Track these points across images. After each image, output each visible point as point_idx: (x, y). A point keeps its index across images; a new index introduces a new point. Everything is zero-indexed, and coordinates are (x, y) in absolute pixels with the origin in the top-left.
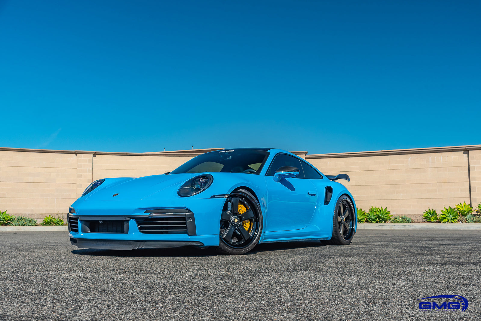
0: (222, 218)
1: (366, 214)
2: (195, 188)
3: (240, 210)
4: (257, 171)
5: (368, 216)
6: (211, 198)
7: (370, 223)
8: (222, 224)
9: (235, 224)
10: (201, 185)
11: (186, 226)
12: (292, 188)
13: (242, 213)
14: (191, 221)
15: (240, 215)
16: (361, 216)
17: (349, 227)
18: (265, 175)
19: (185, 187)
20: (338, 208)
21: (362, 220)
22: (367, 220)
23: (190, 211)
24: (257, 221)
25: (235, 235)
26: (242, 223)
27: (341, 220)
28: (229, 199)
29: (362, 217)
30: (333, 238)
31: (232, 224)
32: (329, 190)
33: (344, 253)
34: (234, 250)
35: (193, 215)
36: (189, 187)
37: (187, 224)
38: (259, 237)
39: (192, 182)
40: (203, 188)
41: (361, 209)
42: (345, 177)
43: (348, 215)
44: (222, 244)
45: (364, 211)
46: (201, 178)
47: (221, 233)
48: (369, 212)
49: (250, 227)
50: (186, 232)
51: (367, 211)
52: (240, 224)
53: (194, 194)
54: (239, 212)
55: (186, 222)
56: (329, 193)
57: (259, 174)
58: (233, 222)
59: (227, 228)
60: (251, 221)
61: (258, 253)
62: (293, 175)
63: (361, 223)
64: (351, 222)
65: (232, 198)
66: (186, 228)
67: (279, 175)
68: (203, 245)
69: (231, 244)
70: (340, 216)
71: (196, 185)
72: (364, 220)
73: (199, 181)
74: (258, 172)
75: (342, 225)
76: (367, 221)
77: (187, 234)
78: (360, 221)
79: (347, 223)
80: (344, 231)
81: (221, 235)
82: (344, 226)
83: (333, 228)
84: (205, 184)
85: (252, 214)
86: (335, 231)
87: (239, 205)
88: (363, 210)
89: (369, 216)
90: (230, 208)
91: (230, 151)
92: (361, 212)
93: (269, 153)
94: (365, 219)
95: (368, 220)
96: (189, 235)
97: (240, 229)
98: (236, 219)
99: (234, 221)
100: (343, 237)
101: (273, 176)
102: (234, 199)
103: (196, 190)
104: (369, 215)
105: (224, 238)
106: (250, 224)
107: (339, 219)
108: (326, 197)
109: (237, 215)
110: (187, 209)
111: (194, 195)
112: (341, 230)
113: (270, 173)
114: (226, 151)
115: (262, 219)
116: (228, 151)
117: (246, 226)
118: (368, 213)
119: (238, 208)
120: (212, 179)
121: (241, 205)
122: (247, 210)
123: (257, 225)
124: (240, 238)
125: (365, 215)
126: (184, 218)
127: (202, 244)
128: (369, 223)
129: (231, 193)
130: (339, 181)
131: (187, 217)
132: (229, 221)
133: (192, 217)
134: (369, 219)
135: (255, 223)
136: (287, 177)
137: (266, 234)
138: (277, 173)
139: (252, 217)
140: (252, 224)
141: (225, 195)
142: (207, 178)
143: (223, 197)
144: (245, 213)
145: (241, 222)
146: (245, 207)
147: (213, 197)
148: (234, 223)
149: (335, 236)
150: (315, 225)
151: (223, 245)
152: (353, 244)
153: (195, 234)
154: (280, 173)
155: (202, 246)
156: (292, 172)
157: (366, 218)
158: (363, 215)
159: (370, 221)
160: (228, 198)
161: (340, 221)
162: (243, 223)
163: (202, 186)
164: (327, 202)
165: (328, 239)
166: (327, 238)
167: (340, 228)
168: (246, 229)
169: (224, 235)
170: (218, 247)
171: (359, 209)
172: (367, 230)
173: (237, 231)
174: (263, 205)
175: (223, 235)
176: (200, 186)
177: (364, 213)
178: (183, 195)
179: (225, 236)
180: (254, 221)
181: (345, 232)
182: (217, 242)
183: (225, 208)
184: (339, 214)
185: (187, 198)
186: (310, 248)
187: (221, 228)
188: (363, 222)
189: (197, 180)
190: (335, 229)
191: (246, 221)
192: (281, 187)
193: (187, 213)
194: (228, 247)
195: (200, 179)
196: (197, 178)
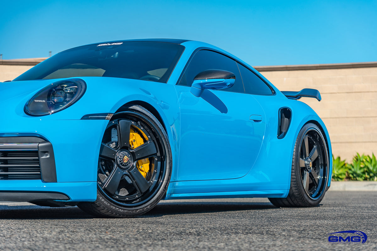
0: (102, 154)
1: (347, 166)
2: (54, 101)
3: (132, 142)
4: (161, 79)
5: (350, 169)
6: (82, 119)
7: (354, 180)
8: (102, 165)
9: (123, 165)
10: (65, 97)
11: (39, 167)
12: (223, 108)
13: (136, 146)
14: (48, 157)
15: (132, 149)
16: (339, 169)
17: (318, 177)
18: (176, 85)
19: (38, 101)
20: (300, 145)
21: (340, 177)
22: (348, 175)
23: (46, 141)
24: (162, 159)
25: (123, 184)
26: (136, 165)
27: (306, 165)
28: (113, 122)
29: (341, 171)
30: (290, 195)
31: (118, 165)
32: (286, 113)
33: (309, 216)
34: (121, 209)
35: (51, 146)
36: (44, 101)
37: (42, 162)
38: (166, 188)
39: (50, 92)
40: (69, 101)
41: (339, 158)
42: (313, 94)
43: (318, 157)
44: (101, 198)
45: (344, 161)
46: (65, 86)
47: (99, 180)
48: (352, 163)
49: (150, 171)
50: (39, 177)
51: (349, 161)
52: (133, 166)
53: (52, 111)
54: (130, 145)
55: (38, 160)
56: (286, 119)
57: (166, 82)
58: (121, 161)
59: (110, 172)
60: (151, 161)
61: (164, 216)
62: (224, 84)
63: (338, 180)
64: (322, 168)
65: (118, 120)
66: (38, 169)
67: (201, 85)
68: (69, 199)
69: (117, 200)
70: (303, 158)
71: (56, 97)
72: (344, 177)
73: (62, 90)
74: (164, 79)
75: (307, 175)
76: (348, 178)
77: (40, 180)
78: (337, 178)
79: (315, 170)
80: (309, 184)
81: (100, 183)
82: (310, 176)
83: (292, 178)
84: (72, 95)
85: (153, 149)
86: (295, 183)
87: (131, 134)
88: (342, 159)
89: (353, 170)
90: (115, 138)
91: (116, 44)
92: (339, 163)
93: (183, 48)
94: (345, 174)
95: (351, 176)
96: (43, 181)
97: (133, 174)
98: (125, 156)
99: (123, 160)
100: (308, 194)
101: (190, 86)
102: (122, 122)
103: (56, 106)
104: (353, 167)
105: (105, 189)
106: (150, 166)
107: (303, 163)
108: (280, 127)
109: (128, 150)
110: (41, 137)
111: (52, 113)
112: (306, 182)
113: (184, 81)
114: (109, 44)
115: (171, 158)
116: (113, 44)
117: (143, 169)
118: (351, 165)
119: (129, 139)
120: (84, 87)
121: (134, 134)
122: (145, 141)
123: (162, 168)
124: (132, 189)
125: (346, 168)
126: (35, 153)
127: (66, 198)
128: (352, 180)
129: (116, 112)
130: (303, 100)
131: (40, 150)
132: (114, 160)
133: (49, 150)
134: (352, 174)
135: (159, 163)
136: (213, 88)
137: (177, 184)
138: (196, 82)
139: (154, 154)
140: (153, 165)
141: (106, 114)
142: (75, 85)
143: (104, 119)
144: (142, 146)
145: (134, 162)
146: (142, 136)
147: (86, 117)
148: (121, 164)
149: (294, 191)
150: (261, 172)
151: (103, 200)
152: (325, 206)
153: (54, 179)
154: (202, 81)
155: (67, 200)
156: (224, 80)
157: (348, 172)
158: (342, 167)
159: (354, 177)
160: (112, 119)
161: (304, 166)
162: (138, 164)
163: (67, 99)
164: (281, 134)
165: (283, 196)
166: (282, 194)
167: (303, 178)
168: (143, 174)
169: (105, 183)
170: (94, 203)
171: (336, 157)
172: (348, 192)
173: (127, 178)
174: (172, 133)
175: (103, 184)
176: (62, 98)
177: (345, 165)
178: (32, 114)
179: (106, 186)
180: (158, 161)
181: (312, 185)
182: (92, 195)
183: (107, 138)
184: (302, 154)
185: (40, 119)
186: (252, 211)
187: (100, 172)
188: (341, 179)
189: (58, 88)
190: (295, 180)
191: (143, 160)
192: (203, 105)
193: (40, 143)
194: (112, 204)
195: (63, 87)
196: (58, 86)
